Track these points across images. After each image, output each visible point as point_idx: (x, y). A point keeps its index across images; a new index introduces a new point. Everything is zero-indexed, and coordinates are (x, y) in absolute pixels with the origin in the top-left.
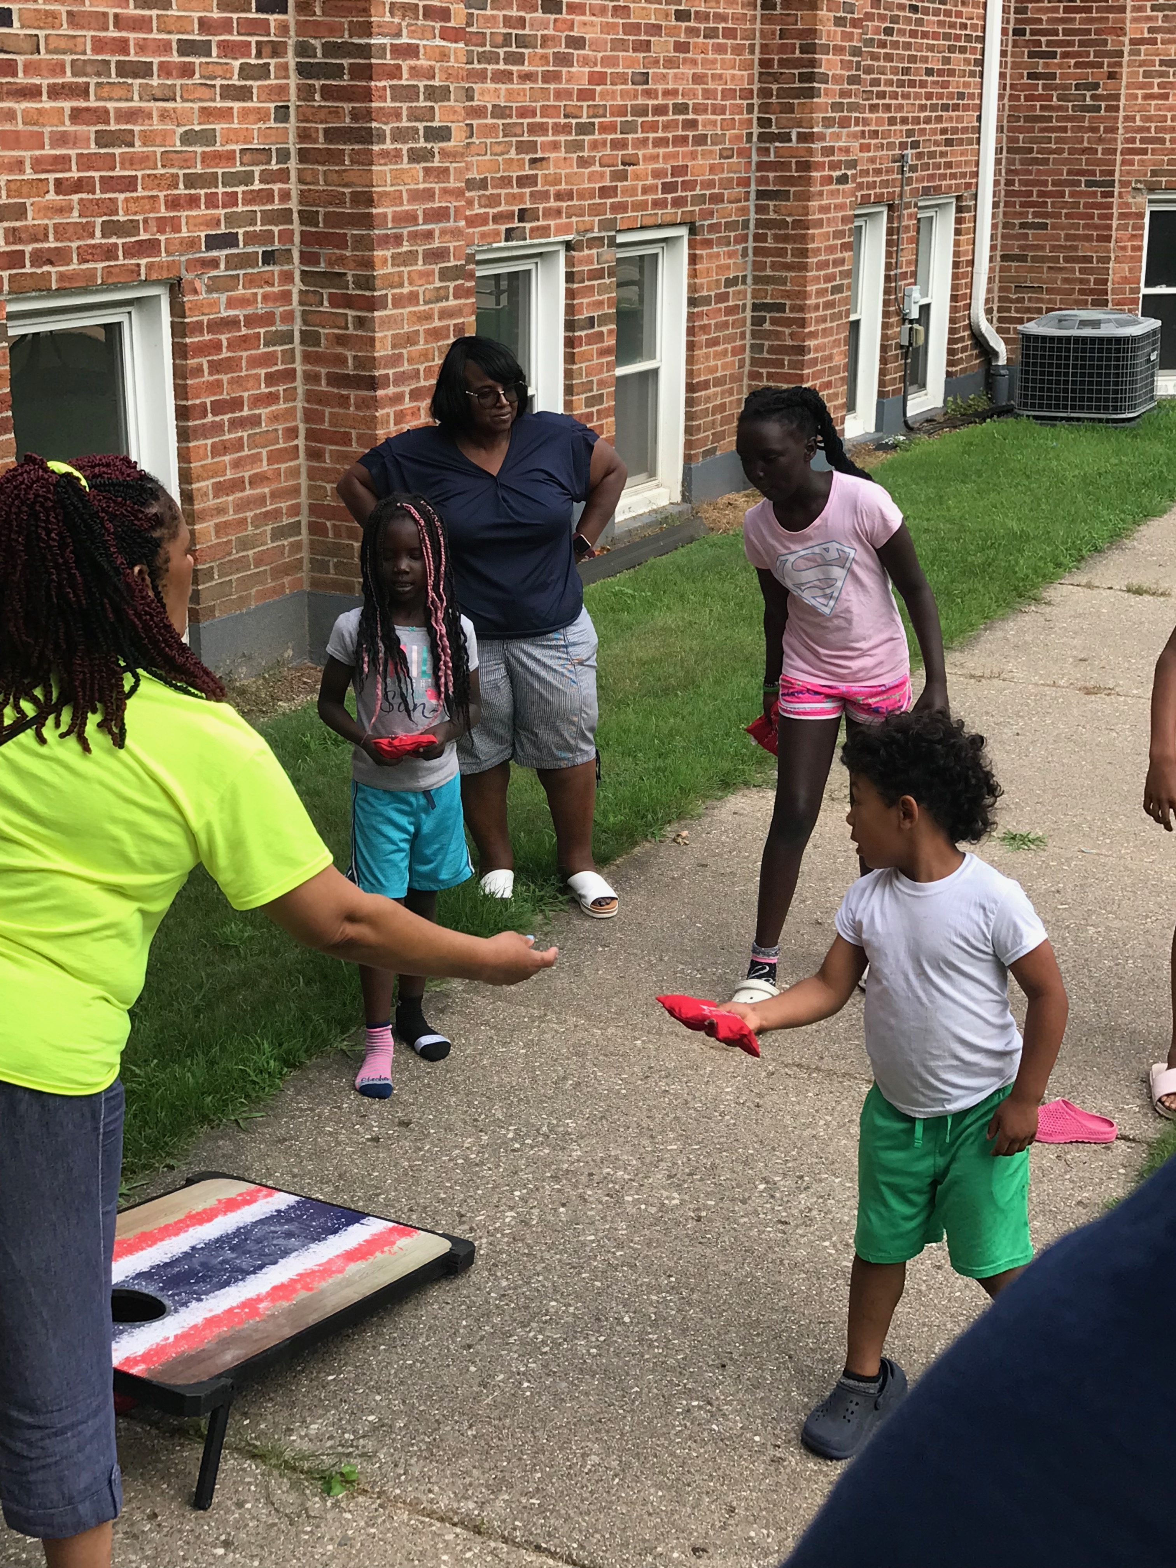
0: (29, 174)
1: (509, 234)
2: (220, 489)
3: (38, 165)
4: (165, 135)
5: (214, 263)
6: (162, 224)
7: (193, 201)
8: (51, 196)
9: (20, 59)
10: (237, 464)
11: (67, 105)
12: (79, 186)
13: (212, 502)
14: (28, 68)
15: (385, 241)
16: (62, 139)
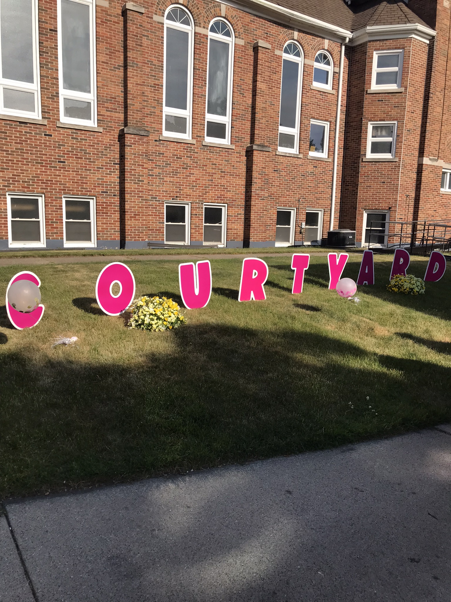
0: (67, 180)
1: (173, 199)
2: (102, 223)
3: (69, 179)
4: (93, 178)
5: (103, 195)
6: (92, 189)
7: (99, 187)
8: (71, 183)
9: (67, 167)
10: (106, 221)
11: (75, 173)
12: (76, 183)
13: (101, 225)
14: (68, 168)
15: (128, 193)
16: (74, 177)
